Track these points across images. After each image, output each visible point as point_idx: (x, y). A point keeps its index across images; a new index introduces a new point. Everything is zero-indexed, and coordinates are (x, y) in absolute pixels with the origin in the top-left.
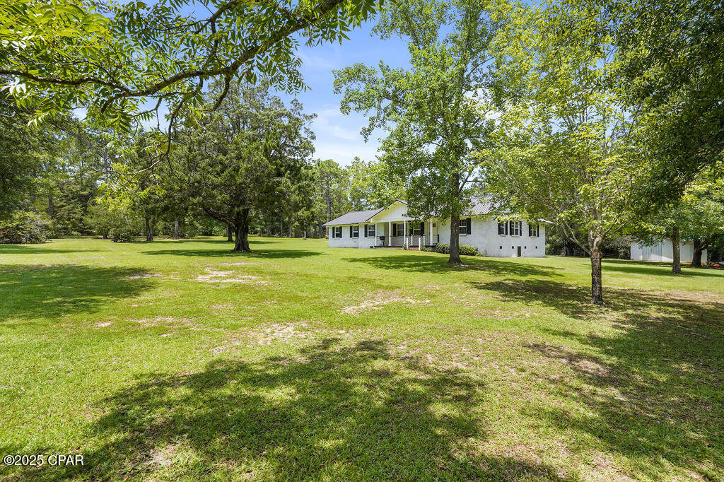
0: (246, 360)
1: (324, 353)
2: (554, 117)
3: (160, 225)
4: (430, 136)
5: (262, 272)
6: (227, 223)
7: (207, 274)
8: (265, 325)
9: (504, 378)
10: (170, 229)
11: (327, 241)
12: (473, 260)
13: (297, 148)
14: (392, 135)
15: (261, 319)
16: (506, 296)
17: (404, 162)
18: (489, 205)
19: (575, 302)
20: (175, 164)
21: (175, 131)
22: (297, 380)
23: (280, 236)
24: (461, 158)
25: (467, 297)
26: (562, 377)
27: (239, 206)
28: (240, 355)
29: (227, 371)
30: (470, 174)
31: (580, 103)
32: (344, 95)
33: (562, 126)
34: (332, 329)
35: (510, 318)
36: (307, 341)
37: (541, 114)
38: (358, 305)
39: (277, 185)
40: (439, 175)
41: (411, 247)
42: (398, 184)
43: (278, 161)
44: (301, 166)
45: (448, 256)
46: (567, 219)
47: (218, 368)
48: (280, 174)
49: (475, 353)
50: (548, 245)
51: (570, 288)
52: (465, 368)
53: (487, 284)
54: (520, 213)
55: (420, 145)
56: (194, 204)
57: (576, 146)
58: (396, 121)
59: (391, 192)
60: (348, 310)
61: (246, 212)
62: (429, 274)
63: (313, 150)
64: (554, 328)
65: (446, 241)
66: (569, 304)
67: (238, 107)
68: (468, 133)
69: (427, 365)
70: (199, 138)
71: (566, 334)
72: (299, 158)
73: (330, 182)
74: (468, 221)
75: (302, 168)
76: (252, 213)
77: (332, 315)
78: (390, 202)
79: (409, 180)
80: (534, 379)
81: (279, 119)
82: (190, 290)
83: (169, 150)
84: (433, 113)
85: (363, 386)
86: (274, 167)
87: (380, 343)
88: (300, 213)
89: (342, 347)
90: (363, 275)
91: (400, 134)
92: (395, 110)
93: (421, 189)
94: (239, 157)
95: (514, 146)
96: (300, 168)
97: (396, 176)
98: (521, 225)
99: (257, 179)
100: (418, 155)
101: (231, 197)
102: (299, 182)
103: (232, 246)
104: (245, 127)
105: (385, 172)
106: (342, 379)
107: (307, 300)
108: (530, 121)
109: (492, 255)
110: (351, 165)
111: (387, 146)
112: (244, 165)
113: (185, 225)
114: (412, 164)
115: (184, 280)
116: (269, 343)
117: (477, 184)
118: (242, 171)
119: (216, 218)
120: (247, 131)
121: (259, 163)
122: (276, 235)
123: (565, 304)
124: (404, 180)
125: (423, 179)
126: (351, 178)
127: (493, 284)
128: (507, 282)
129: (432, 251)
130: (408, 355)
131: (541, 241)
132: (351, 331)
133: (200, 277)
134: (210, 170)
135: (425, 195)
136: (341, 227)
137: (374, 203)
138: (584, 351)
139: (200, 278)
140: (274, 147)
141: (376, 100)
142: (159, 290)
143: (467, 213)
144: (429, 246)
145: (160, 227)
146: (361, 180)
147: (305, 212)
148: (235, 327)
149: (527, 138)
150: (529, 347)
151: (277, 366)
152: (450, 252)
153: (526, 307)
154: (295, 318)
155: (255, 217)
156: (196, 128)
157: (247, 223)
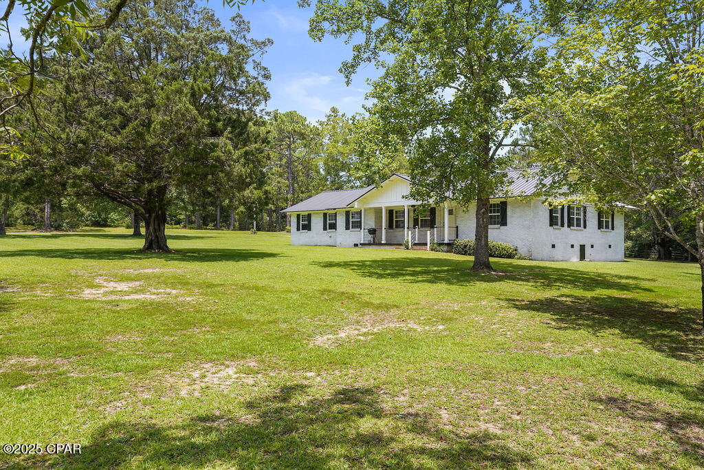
0: (159, 422)
1: (282, 409)
2: (643, 42)
3: (18, 209)
4: (445, 75)
5: (188, 283)
6: (131, 207)
7: (99, 286)
8: (191, 365)
9: (560, 450)
10: (35, 216)
11: (288, 235)
12: (510, 265)
13: (242, 93)
14: (387, 74)
15: (185, 356)
16: (561, 320)
17: (406, 115)
18: (535, 181)
19: (674, 333)
20: (42, 112)
21: (41, 58)
22: (240, 452)
23: (216, 227)
24: (493, 109)
25: (501, 321)
26: (657, 453)
27: (150, 181)
28: (150, 414)
29: (126, 442)
30: (506, 134)
31: (689, 16)
32: (315, 9)
33: (656, 54)
34: (295, 371)
35: (569, 354)
36: (256, 389)
37: (624, 36)
38: (335, 333)
39: (211, 149)
40: (458, 136)
41: (415, 244)
42: (396, 150)
43: (213, 112)
44: (249, 120)
45: (472, 258)
46: (660, 203)
47: (113, 436)
48: (215, 133)
49: (514, 409)
50: (629, 243)
51: (666, 310)
52: (499, 432)
53: (532, 302)
54: (583, 193)
55: (431, 90)
56: (76, 177)
57: (679, 88)
58: (394, 52)
59: (386, 161)
60: (320, 340)
61: (162, 190)
62: (442, 286)
63: (267, 97)
64: (640, 373)
65: (468, 236)
66: (664, 336)
67: (147, 24)
68: (504, 71)
69: (441, 426)
70: (83, 71)
71: (661, 383)
72: (245, 108)
73: (293, 146)
74: (503, 206)
75: (250, 124)
76: (173, 192)
77: (294, 349)
78: (384, 178)
79: (414, 144)
80: (610, 453)
81: (213, 46)
82: (69, 312)
83: (31, 89)
84: (451, 39)
85: (342, 460)
86: (207, 122)
87: (368, 391)
88: (247, 193)
89: (310, 398)
90: (342, 288)
91: (400, 73)
92: (393, 34)
93: (432, 157)
94: (150, 105)
95: (576, 89)
96: (246, 124)
97: (393, 138)
98: (585, 213)
99: (180, 139)
100: (427, 105)
101: (138, 166)
102: (245, 145)
103: (140, 244)
104: (160, 57)
105: (377, 132)
106: (310, 449)
107: (256, 326)
108: (604, 48)
109: (540, 257)
110: (325, 119)
111: (379, 91)
112: (158, 118)
113: (61, 209)
114: (418, 119)
115: (61, 297)
116: (197, 394)
117: (517, 149)
118: (156, 126)
119: (114, 199)
120: (162, 64)
121: (183, 115)
122: (211, 225)
123: (657, 336)
124: (406, 142)
125: (434, 142)
126: (326, 140)
127: (540, 302)
128: (564, 299)
129: (447, 252)
130: (411, 411)
131: (617, 237)
132: (324, 374)
133: (87, 291)
134: (104, 123)
135: (437, 166)
136: (309, 216)
137: (360, 178)
138: (693, 412)
139: (87, 293)
140: (206, 90)
141: (363, 18)
142: (14, 314)
143: (500, 194)
144: (442, 244)
145: (17, 213)
146: (340, 144)
147: (255, 192)
148: (143, 370)
149: (597, 78)
150: (600, 401)
151: (208, 431)
152: (475, 252)
153: (594, 339)
154: (238, 353)
155: (177, 198)
156: (78, 54)
157: (163, 208)
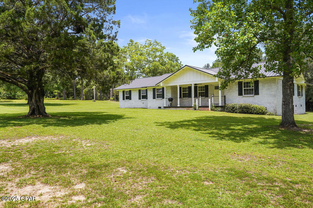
11: (118, 103)
23: (74, 99)
41: (200, 107)
61: (41, 73)
74: (256, 83)
76: (48, 75)
122: (71, 98)
129: (221, 111)
131: (303, 100)
136: (130, 92)
144: (218, 107)
157: (41, 85)
